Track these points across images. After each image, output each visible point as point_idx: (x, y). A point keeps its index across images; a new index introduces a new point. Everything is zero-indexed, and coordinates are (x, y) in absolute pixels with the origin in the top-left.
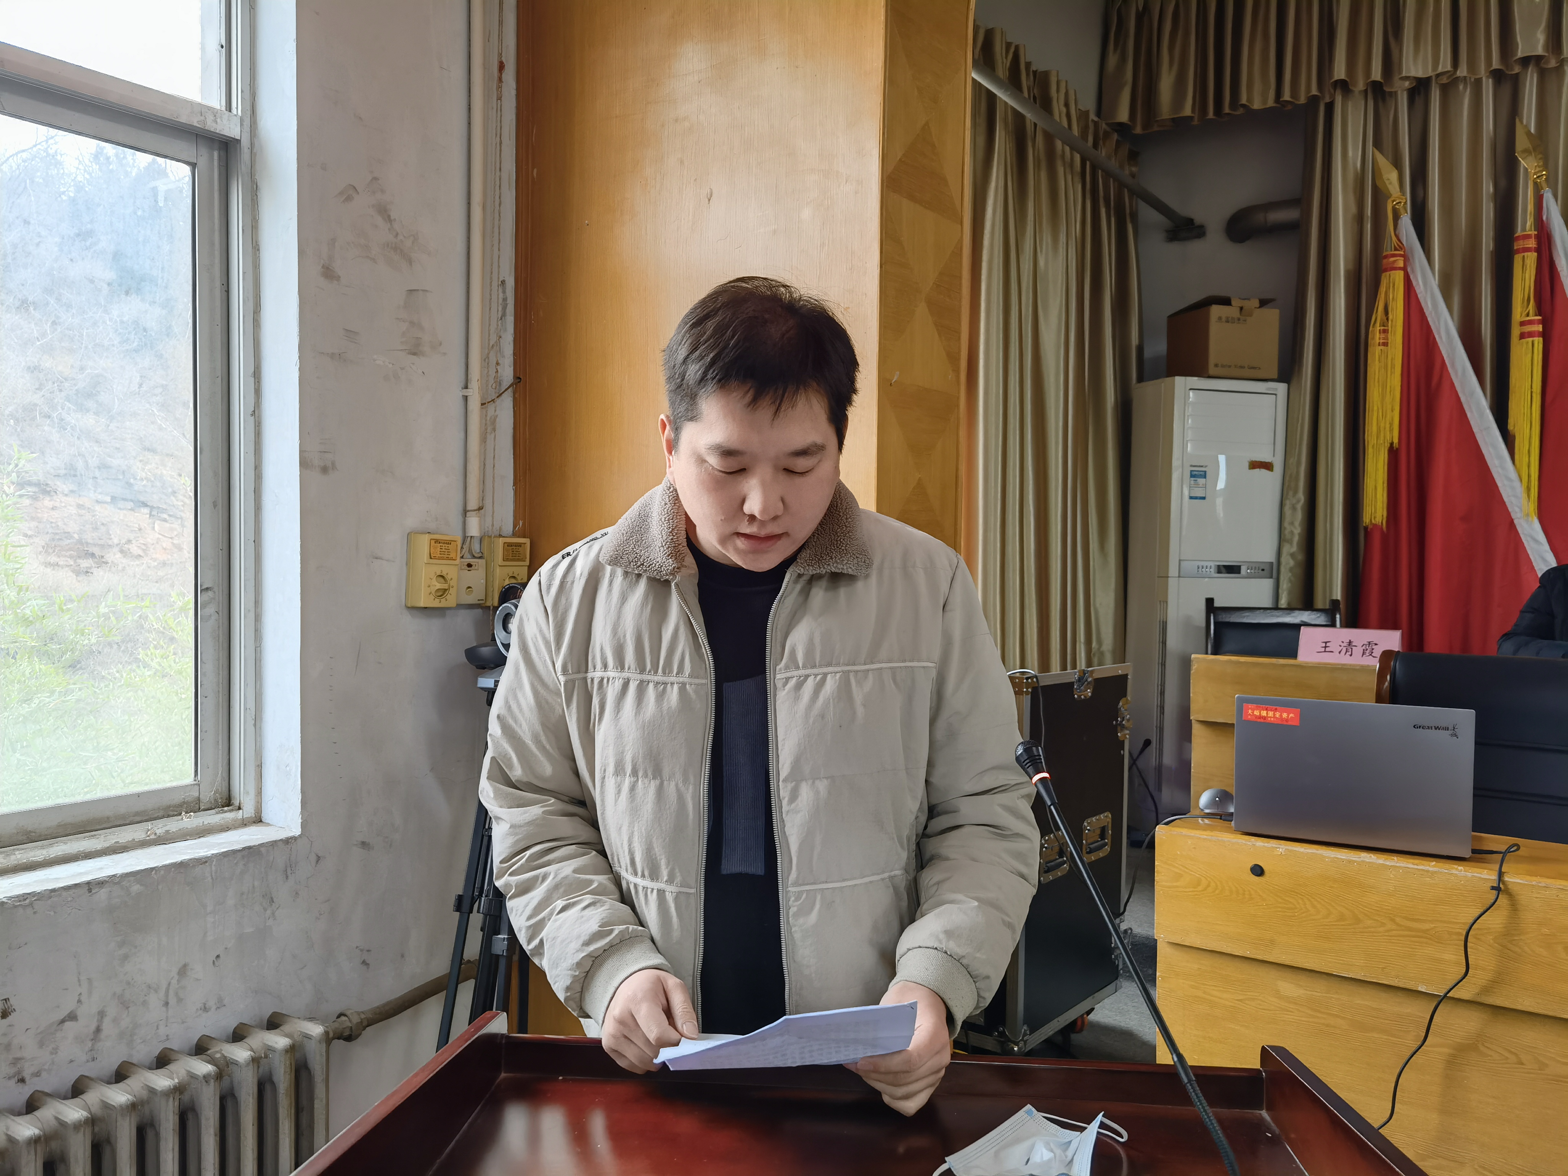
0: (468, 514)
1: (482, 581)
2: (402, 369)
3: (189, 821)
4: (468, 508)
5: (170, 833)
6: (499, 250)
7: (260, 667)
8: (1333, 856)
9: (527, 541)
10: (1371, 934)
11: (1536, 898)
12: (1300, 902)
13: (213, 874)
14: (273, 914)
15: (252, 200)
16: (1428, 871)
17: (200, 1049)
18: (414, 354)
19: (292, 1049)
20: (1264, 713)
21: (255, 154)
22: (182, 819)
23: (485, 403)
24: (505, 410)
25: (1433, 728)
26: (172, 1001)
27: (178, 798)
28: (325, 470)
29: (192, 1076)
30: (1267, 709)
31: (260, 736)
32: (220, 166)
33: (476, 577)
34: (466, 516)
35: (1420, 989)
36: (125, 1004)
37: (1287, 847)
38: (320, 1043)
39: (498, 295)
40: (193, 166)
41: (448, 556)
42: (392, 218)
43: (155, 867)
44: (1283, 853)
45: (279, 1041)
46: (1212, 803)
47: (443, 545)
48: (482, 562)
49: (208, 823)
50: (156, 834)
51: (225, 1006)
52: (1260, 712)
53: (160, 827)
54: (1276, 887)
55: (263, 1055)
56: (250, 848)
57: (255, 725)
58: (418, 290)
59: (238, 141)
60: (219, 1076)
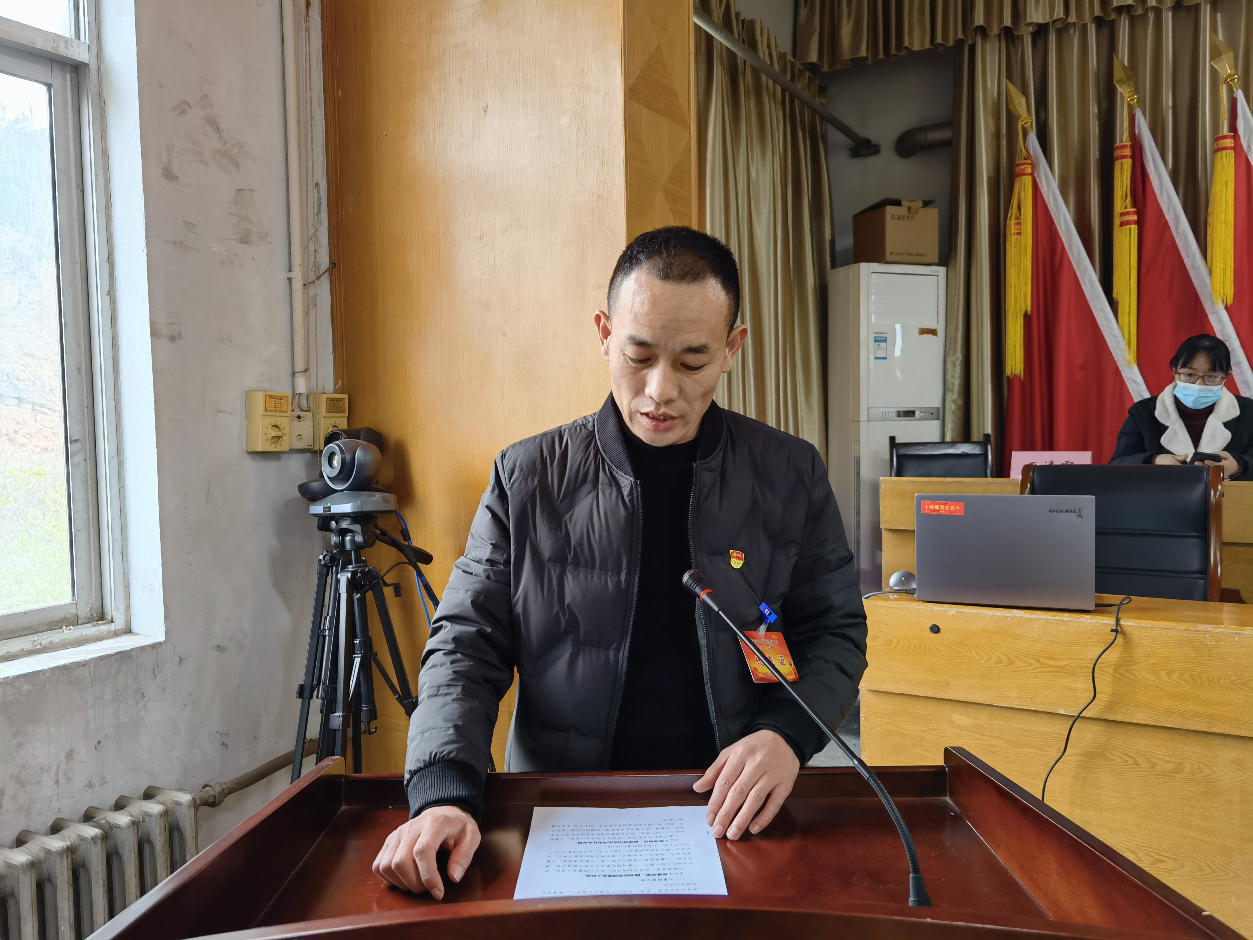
0: (296, 375)
1: (310, 430)
2: (235, 255)
3: (69, 633)
4: (297, 370)
5: (53, 643)
6: (312, 156)
7: (125, 505)
8: (991, 614)
9: (346, 396)
10: (1022, 672)
11: (1145, 636)
12: (968, 650)
13: (92, 675)
14: (144, 706)
15: (101, 114)
16: (1063, 621)
17: (88, 818)
18: (245, 243)
19: (166, 814)
20: (937, 507)
21: (102, 76)
22: (63, 631)
23: (306, 284)
24: (324, 290)
25: (1064, 511)
26: (62, 779)
27: (58, 615)
28: (172, 339)
29: (82, 839)
30: (939, 504)
31: (127, 561)
32: (72, 86)
33: (305, 428)
34: (294, 377)
35: (1060, 712)
36: (21, 783)
37: (957, 610)
38: (189, 808)
39: (313, 194)
40: (49, 86)
41: (281, 409)
42: (221, 129)
43: (43, 670)
44: (954, 614)
45: (154, 808)
46: (900, 582)
47: (276, 400)
48: (309, 414)
49: (86, 635)
50: (41, 644)
51: (107, 782)
52: (934, 506)
53: (45, 638)
54: (949, 641)
55: (141, 820)
56: (122, 652)
57: (122, 553)
58: (245, 190)
59: (86, 65)
60: (105, 837)
